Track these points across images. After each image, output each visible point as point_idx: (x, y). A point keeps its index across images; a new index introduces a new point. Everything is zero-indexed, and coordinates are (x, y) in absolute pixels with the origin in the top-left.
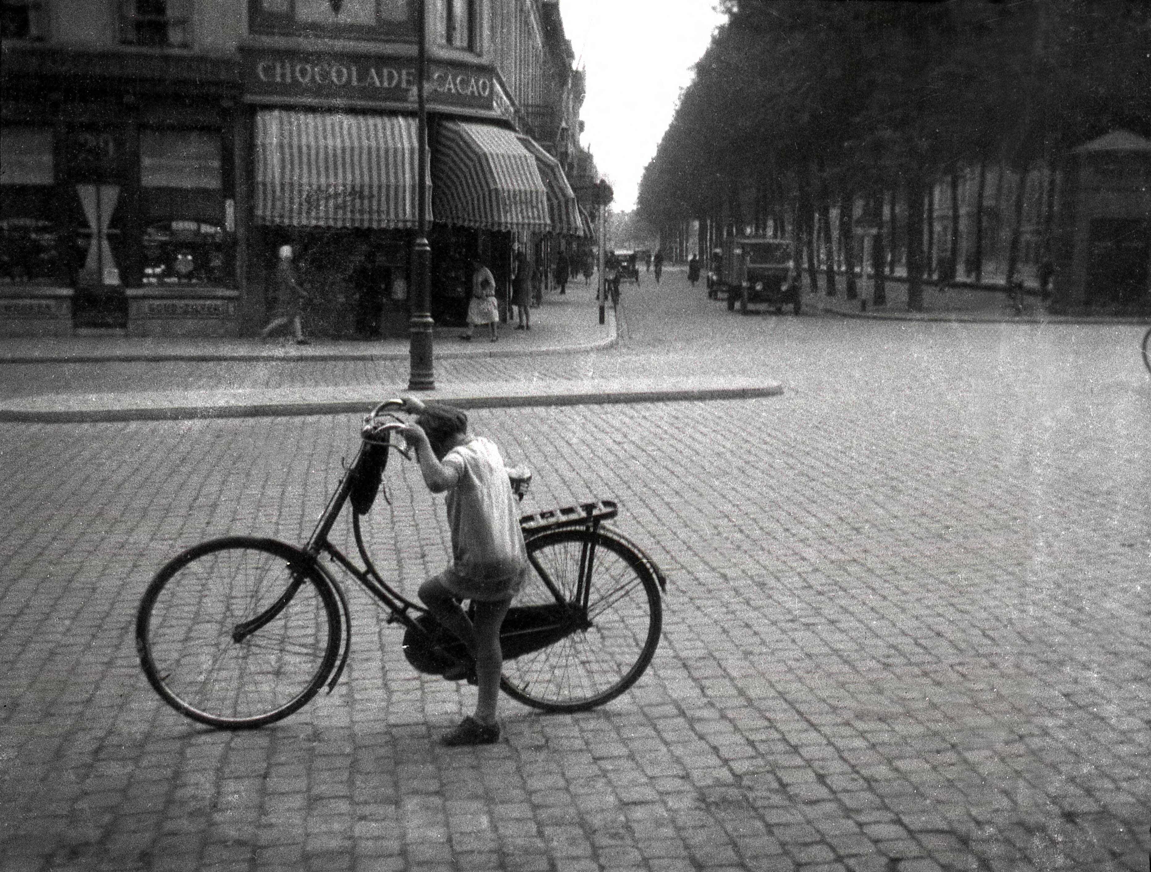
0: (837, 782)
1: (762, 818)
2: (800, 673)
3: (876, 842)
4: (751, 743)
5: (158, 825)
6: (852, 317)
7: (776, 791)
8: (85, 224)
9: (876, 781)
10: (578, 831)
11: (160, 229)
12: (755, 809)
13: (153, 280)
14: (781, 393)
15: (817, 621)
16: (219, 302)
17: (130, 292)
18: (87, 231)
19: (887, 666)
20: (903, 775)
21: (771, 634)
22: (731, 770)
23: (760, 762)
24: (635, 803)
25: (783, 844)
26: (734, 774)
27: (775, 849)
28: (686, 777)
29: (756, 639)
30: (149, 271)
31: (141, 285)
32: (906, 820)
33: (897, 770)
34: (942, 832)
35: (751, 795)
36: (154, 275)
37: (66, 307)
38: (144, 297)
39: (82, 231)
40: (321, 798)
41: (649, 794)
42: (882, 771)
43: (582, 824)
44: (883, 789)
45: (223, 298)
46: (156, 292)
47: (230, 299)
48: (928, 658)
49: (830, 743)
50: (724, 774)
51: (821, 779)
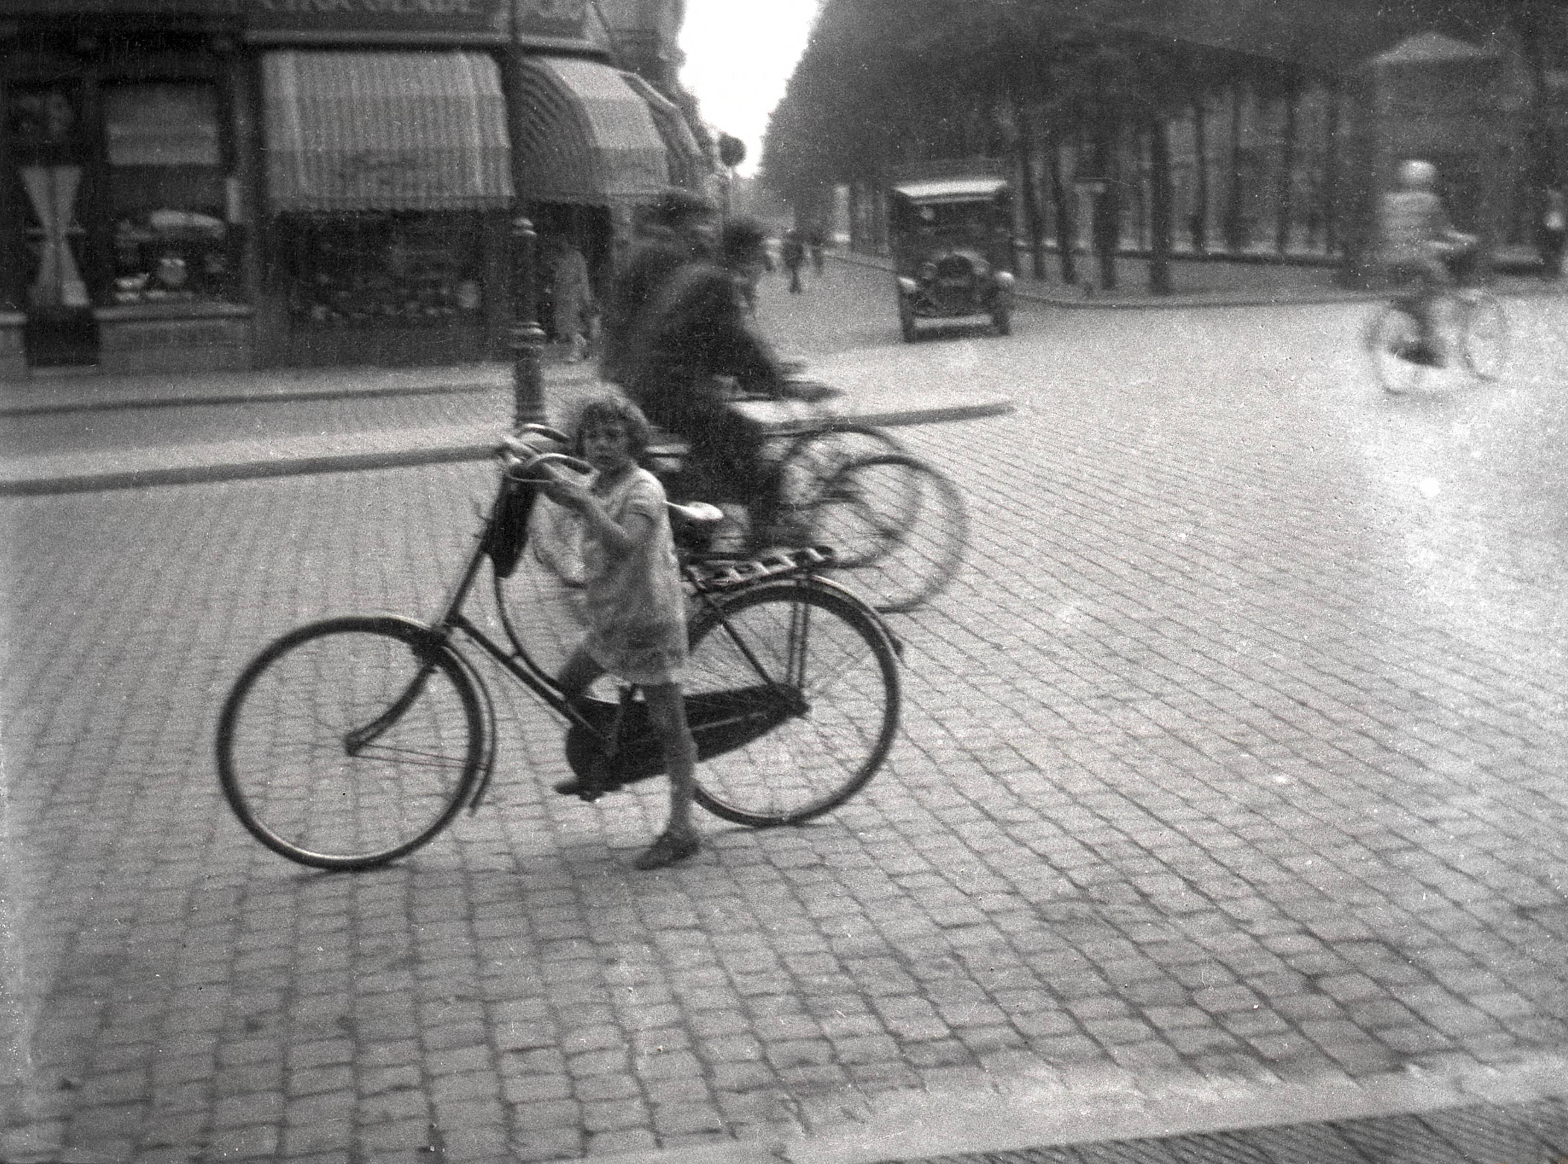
0: (1214, 888)
1: (1126, 936)
2: (1130, 760)
3: (1281, 956)
4: (1090, 848)
5: (351, 985)
6: (1076, 307)
7: (1137, 904)
8: (35, 222)
9: (1265, 884)
10: (890, 964)
11: (135, 223)
12: (1114, 926)
13: (132, 296)
14: (1011, 410)
15: (1134, 696)
16: (223, 323)
17: (103, 314)
18: (37, 231)
19: (1243, 747)
20: (1299, 877)
21: (1079, 714)
22: (1071, 881)
23: (1106, 869)
24: (957, 926)
25: (1160, 966)
26: (1076, 886)
27: (1152, 972)
28: (1014, 892)
29: (1062, 723)
30: (126, 283)
31: (115, 304)
32: (1314, 928)
33: (1288, 870)
34: (1368, 940)
35: (1104, 910)
36: (133, 290)
37: (15, 338)
38: (123, 320)
39: (31, 231)
40: (551, 940)
41: (971, 913)
42: (1268, 873)
43: (895, 954)
44: (1277, 893)
45: (228, 317)
46: (139, 312)
47: (239, 317)
48: (1295, 734)
49: (1193, 843)
50: (1064, 886)
51: (1192, 886)
